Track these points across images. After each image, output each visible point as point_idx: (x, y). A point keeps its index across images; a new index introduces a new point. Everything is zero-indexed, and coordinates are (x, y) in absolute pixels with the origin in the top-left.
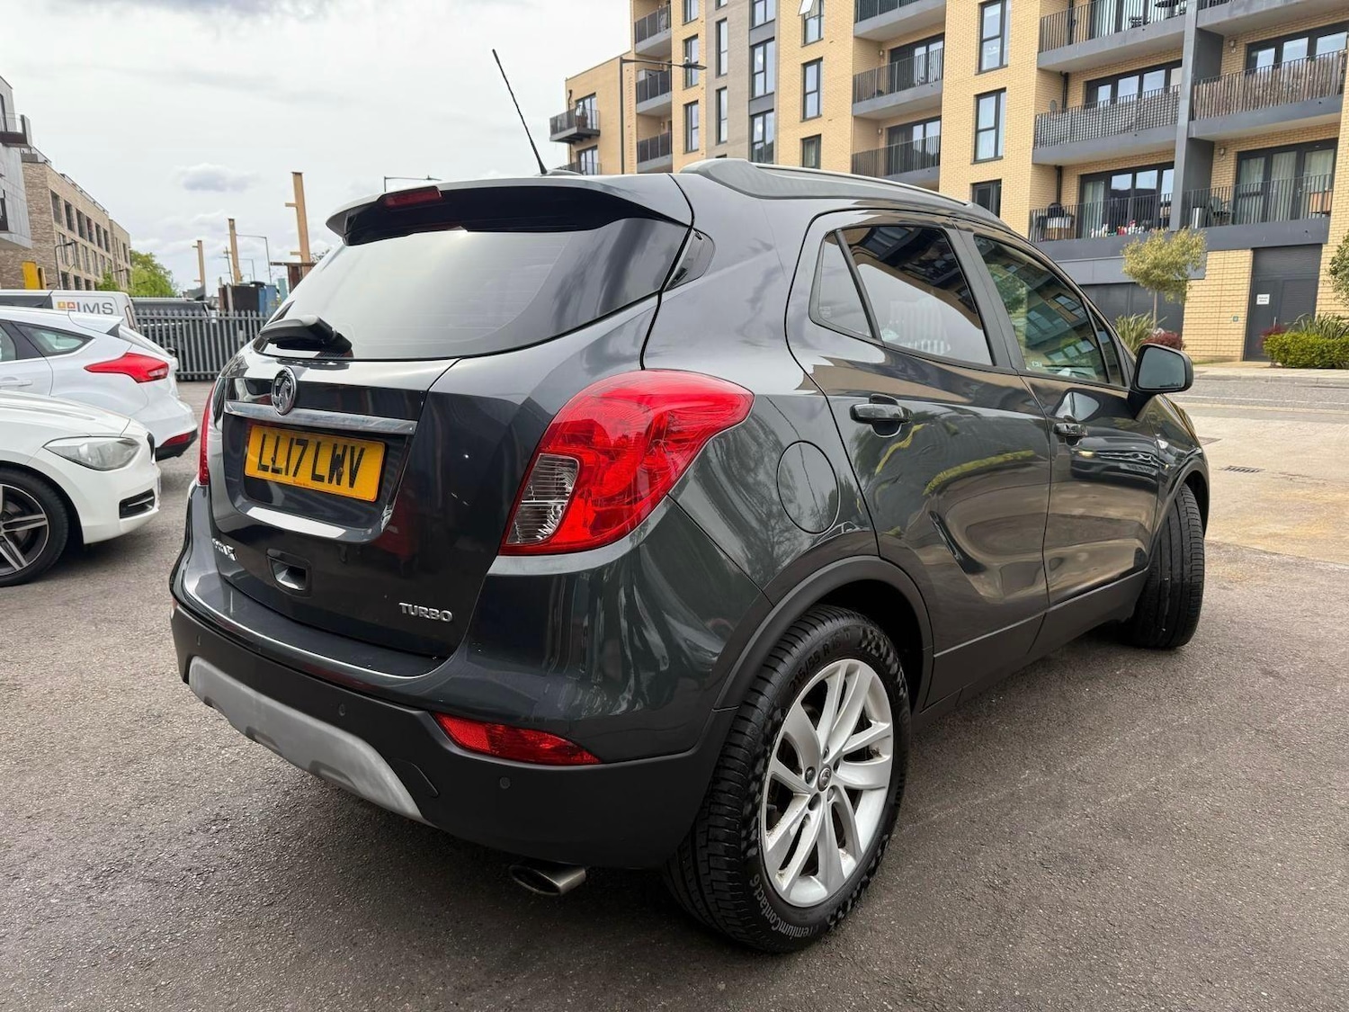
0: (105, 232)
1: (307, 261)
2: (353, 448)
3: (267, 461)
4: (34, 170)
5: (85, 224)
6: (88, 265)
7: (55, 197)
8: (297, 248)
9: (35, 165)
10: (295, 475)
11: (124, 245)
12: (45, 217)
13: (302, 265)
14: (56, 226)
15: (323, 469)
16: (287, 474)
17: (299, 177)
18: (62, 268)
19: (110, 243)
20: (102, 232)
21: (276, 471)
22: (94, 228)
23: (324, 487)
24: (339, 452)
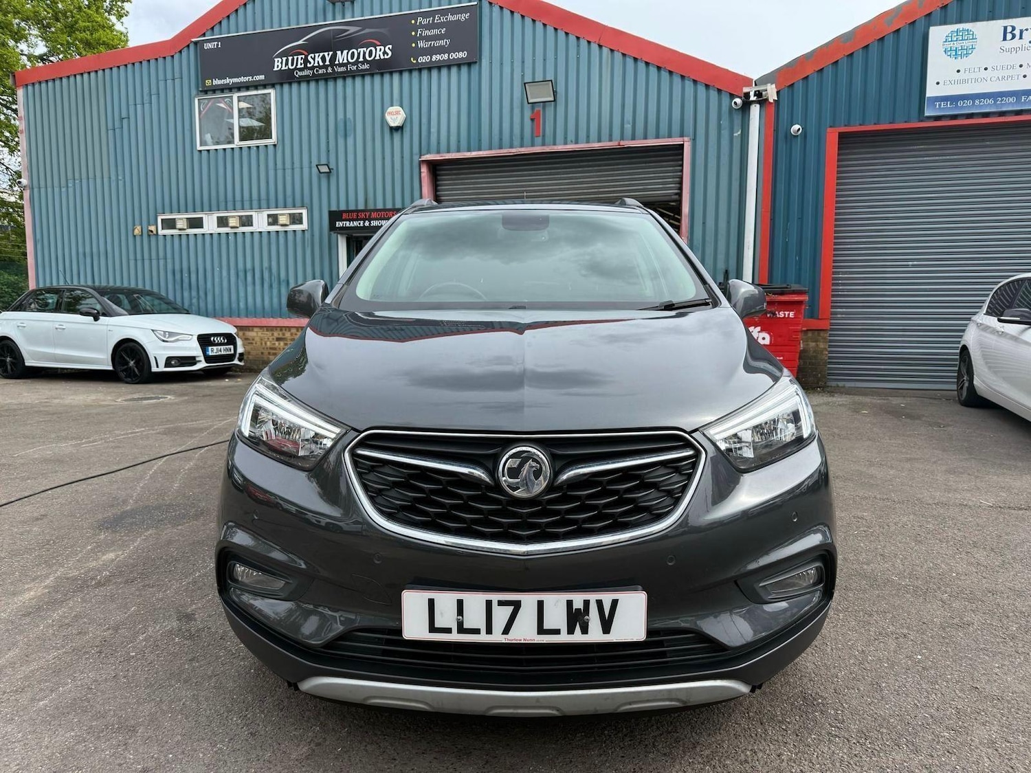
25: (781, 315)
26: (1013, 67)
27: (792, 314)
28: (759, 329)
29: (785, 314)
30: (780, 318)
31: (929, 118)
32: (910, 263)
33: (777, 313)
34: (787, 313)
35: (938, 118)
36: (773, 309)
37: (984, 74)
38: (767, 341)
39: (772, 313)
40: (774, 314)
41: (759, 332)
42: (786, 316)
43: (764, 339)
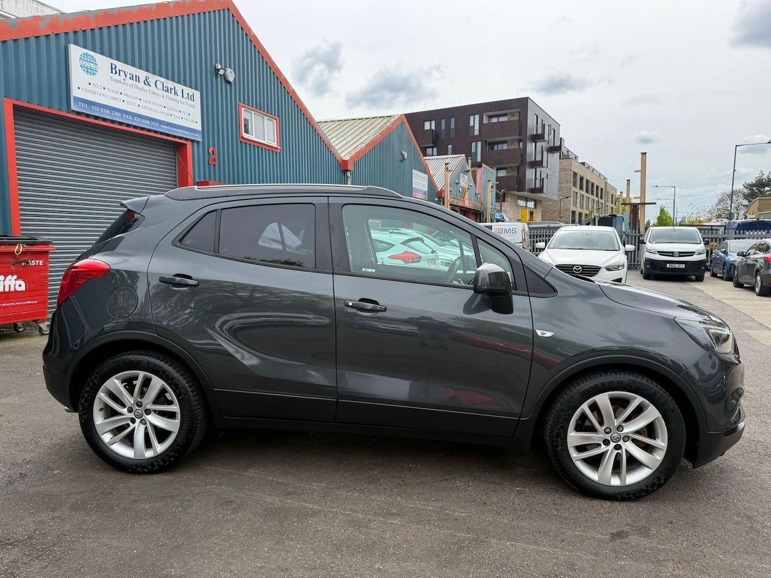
0: (602, 189)
1: (643, 202)
4: (565, 163)
5: (590, 186)
6: (588, 206)
7: (575, 174)
8: (639, 195)
9: (567, 160)
11: (612, 195)
12: (568, 184)
13: (639, 204)
14: (574, 189)
17: (644, 155)
18: (573, 208)
19: (604, 194)
20: (600, 189)
22: (595, 188)
25: (33, 263)
26: (117, 92)
27: (41, 263)
28: (15, 277)
29: (36, 263)
30: (32, 266)
31: (73, 111)
32: (64, 219)
33: (30, 261)
34: (37, 261)
35: (79, 113)
36: (27, 258)
37: (102, 91)
38: (23, 288)
39: (26, 262)
40: (28, 263)
41: (15, 280)
42: (37, 264)
43: (20, 286)
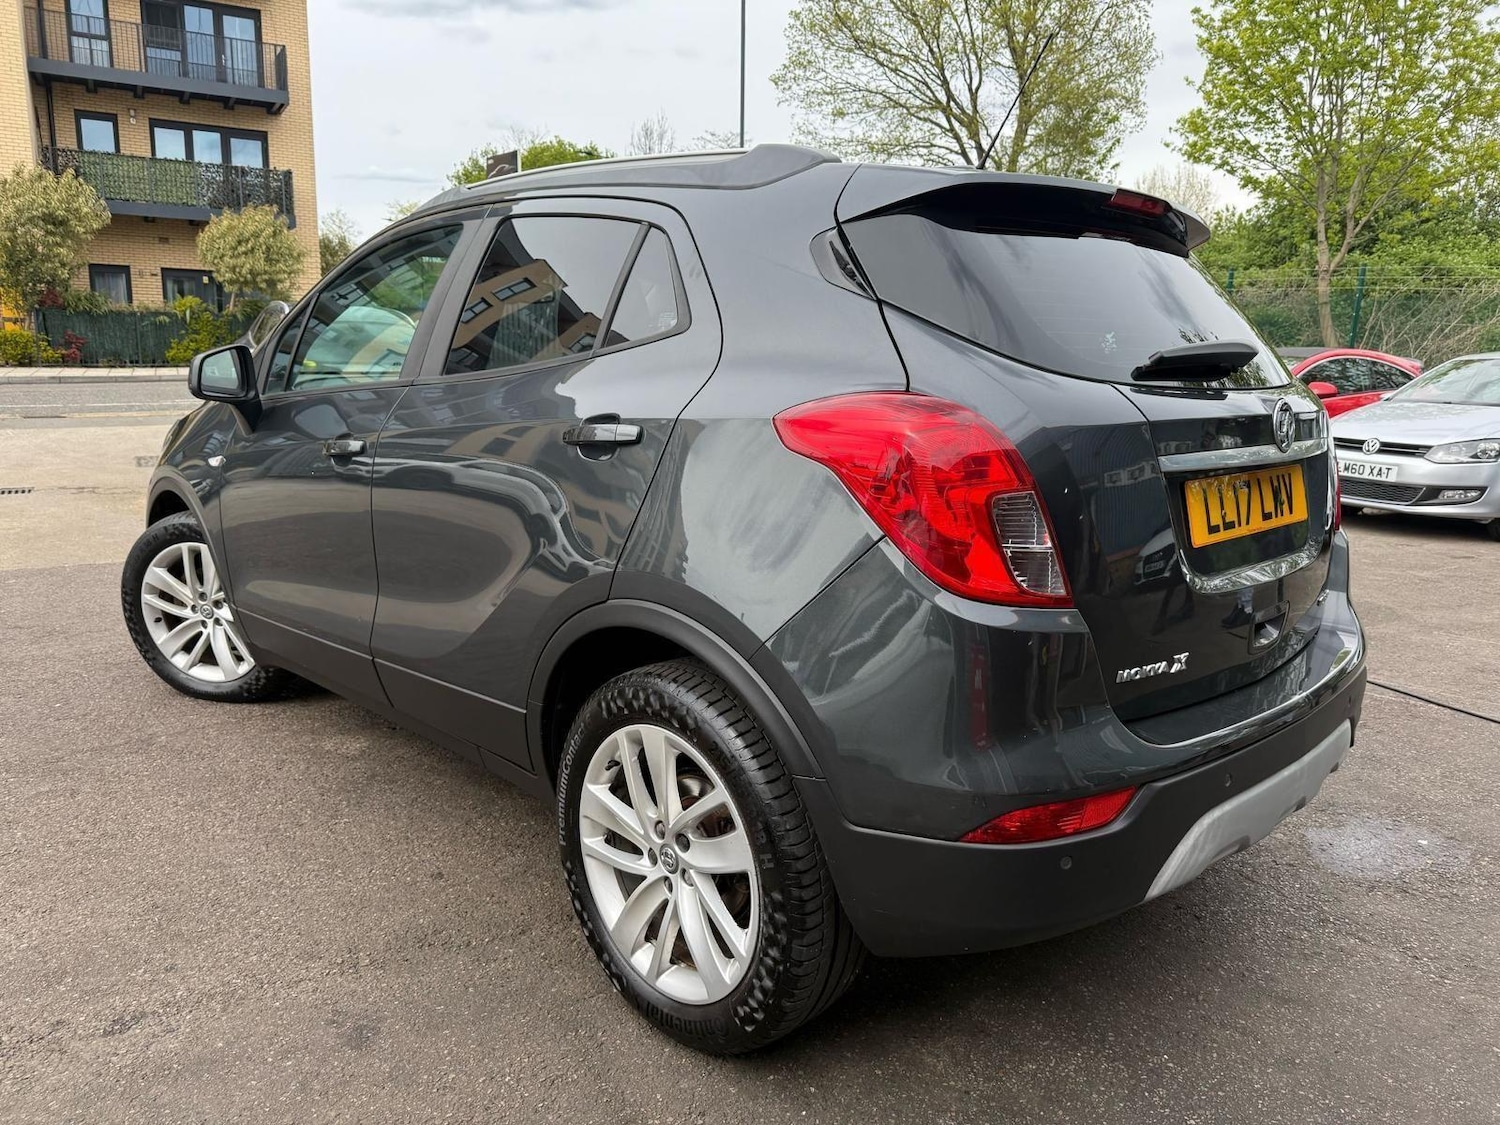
2: (1283, 476)
3: (1216, 520)
10: (1248, 523)
15: (1270, 507)
16: (1240, 525)
21: (1229, 526)
23: (1274, 523)
24: (1276, 484)
